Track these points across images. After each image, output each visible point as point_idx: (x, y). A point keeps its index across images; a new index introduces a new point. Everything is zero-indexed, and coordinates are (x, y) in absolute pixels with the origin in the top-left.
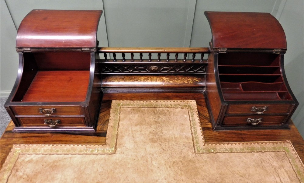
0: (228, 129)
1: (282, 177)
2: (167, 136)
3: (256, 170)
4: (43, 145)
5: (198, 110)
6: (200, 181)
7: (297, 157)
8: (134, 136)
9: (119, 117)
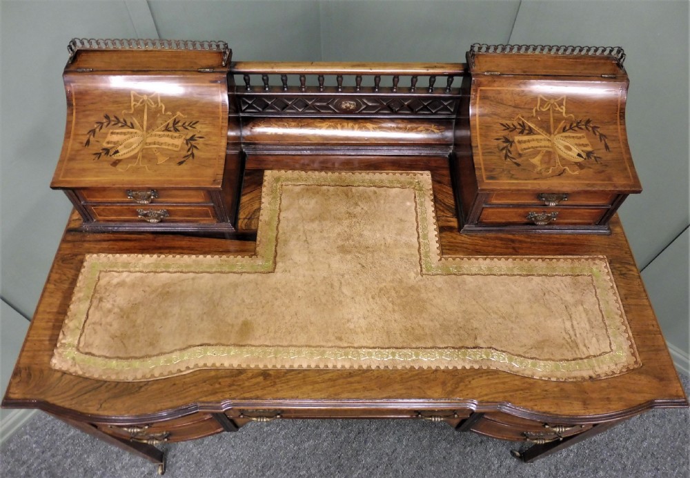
0: (489, 231)
1: (576, 320)
2: (371, 242)
3: (531, 307)
4: (140, 256)
5: (434, 191)
6: (426, 323)
7: (612, 287)
8: (309, 241)
9: (280, 204)
